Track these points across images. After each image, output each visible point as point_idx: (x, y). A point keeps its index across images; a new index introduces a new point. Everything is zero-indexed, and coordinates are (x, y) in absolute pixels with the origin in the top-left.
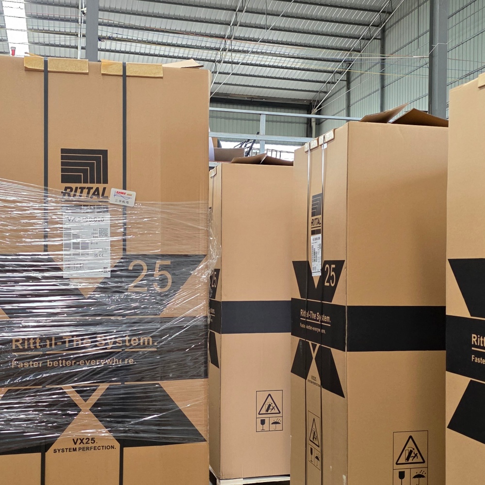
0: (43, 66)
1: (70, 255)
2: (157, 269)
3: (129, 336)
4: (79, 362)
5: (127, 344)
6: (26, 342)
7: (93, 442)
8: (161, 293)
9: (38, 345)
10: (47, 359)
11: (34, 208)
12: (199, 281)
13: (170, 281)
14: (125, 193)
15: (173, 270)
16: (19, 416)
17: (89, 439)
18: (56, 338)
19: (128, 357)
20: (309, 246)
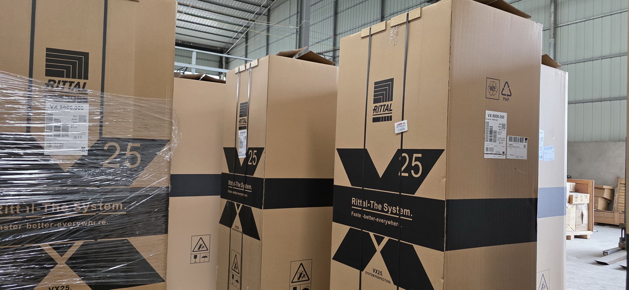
1: (51, 136)
2: (128, 149)
3: (102, 202)
4: (57, 224)
5: (101, 209)
6: (7, 208)
8: (131, 169)
9: (18, 210)
10: (26, 222)
12: (163, 160)
13: (139, 159)
15: (142, 151)
17: (64, 287)
18: (35, 205)
19: (101, 219)
20: (237, 137)
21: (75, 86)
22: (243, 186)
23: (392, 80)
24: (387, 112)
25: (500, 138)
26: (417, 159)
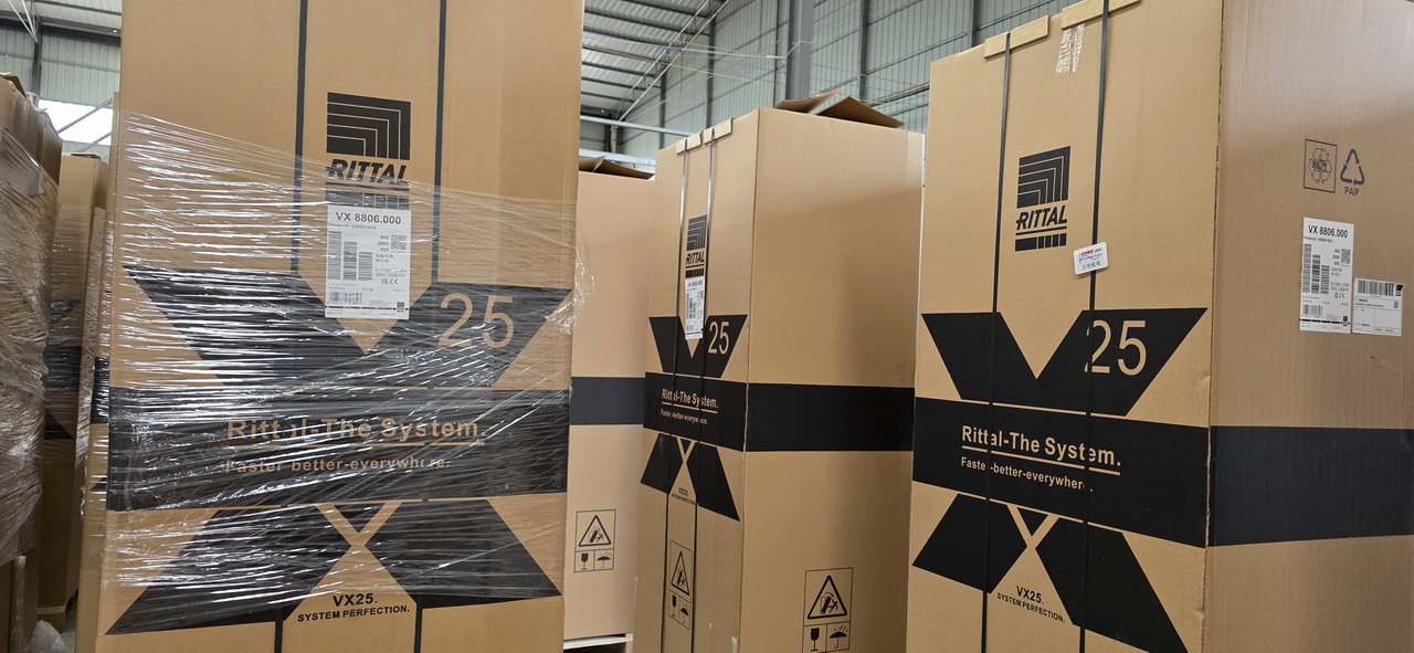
2: (489, 309)
4: (350, 462)
5: (435, 434)
6: (254, 427)
8: (495, 350)
9: (274, 432)
10: (291, 458)
12: (558, 332)
13: (511, 330)
15: (518, 312)
17: (362, 596)
18: (309, 422)
19: (435, 455)
20: (681, 295)
21: (385, 174)
22: (696, 400)
23: (1066, 152)
24: (1052, 225)
25: (1338, 284)
26: (1132, 333)
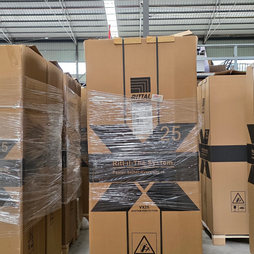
0: (122, 42)
1: (135, 125)
2: (174, 130)
3: (162, 161)
4: (141, 172)
6: (118, 163)
7: (148, 208)
10: (127, 170)
11: (120, 105)
13: (180, 136)
14: (158, 96)
15: (181, 130)
16: (117, 195)
17: (146, 206)
